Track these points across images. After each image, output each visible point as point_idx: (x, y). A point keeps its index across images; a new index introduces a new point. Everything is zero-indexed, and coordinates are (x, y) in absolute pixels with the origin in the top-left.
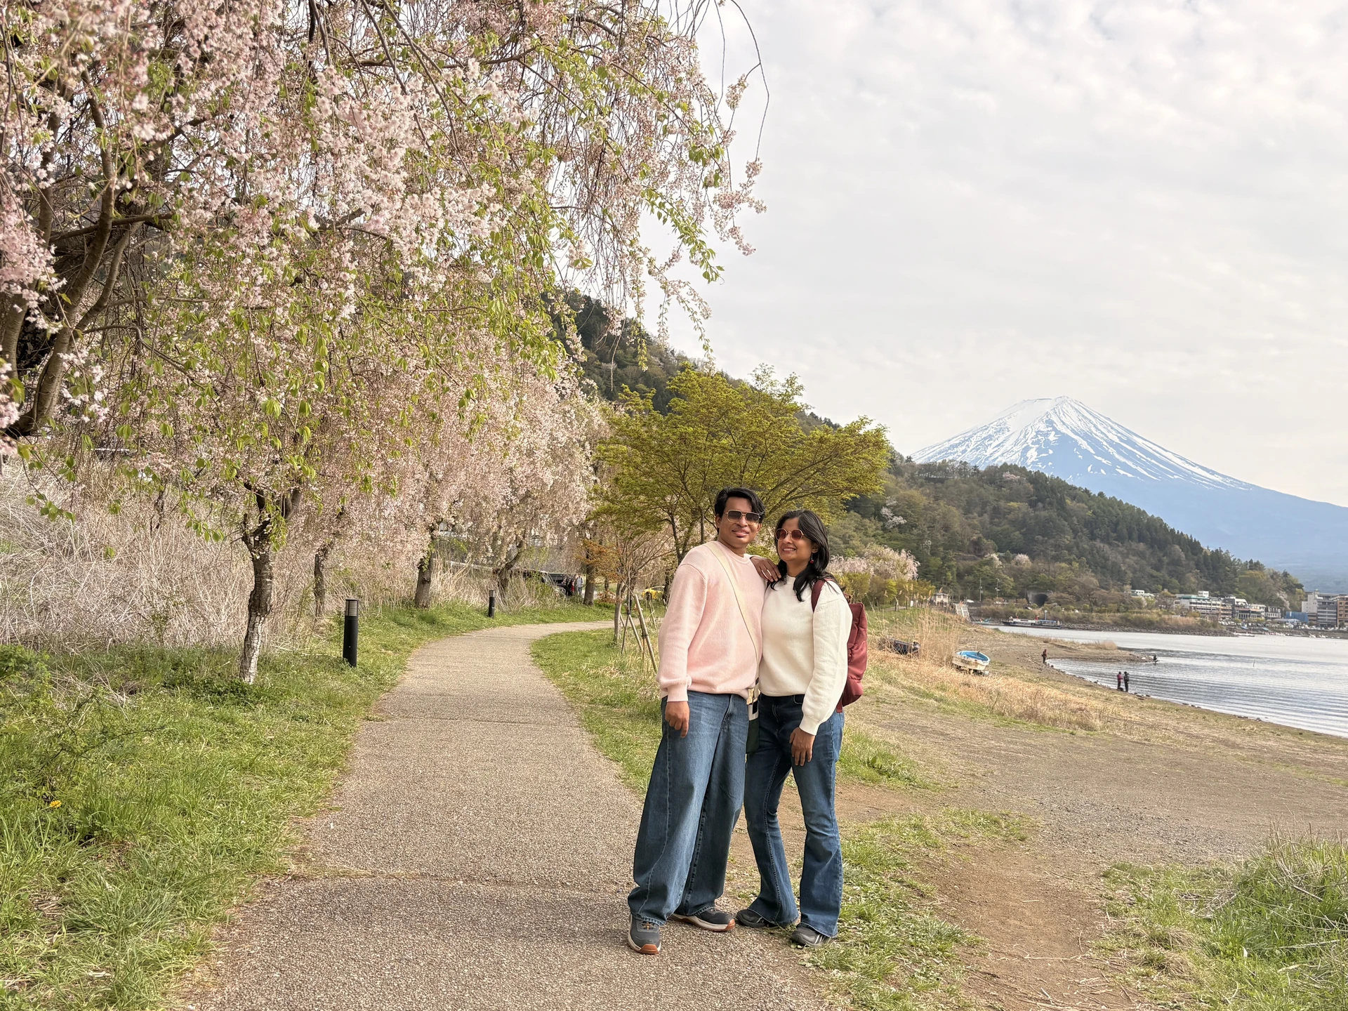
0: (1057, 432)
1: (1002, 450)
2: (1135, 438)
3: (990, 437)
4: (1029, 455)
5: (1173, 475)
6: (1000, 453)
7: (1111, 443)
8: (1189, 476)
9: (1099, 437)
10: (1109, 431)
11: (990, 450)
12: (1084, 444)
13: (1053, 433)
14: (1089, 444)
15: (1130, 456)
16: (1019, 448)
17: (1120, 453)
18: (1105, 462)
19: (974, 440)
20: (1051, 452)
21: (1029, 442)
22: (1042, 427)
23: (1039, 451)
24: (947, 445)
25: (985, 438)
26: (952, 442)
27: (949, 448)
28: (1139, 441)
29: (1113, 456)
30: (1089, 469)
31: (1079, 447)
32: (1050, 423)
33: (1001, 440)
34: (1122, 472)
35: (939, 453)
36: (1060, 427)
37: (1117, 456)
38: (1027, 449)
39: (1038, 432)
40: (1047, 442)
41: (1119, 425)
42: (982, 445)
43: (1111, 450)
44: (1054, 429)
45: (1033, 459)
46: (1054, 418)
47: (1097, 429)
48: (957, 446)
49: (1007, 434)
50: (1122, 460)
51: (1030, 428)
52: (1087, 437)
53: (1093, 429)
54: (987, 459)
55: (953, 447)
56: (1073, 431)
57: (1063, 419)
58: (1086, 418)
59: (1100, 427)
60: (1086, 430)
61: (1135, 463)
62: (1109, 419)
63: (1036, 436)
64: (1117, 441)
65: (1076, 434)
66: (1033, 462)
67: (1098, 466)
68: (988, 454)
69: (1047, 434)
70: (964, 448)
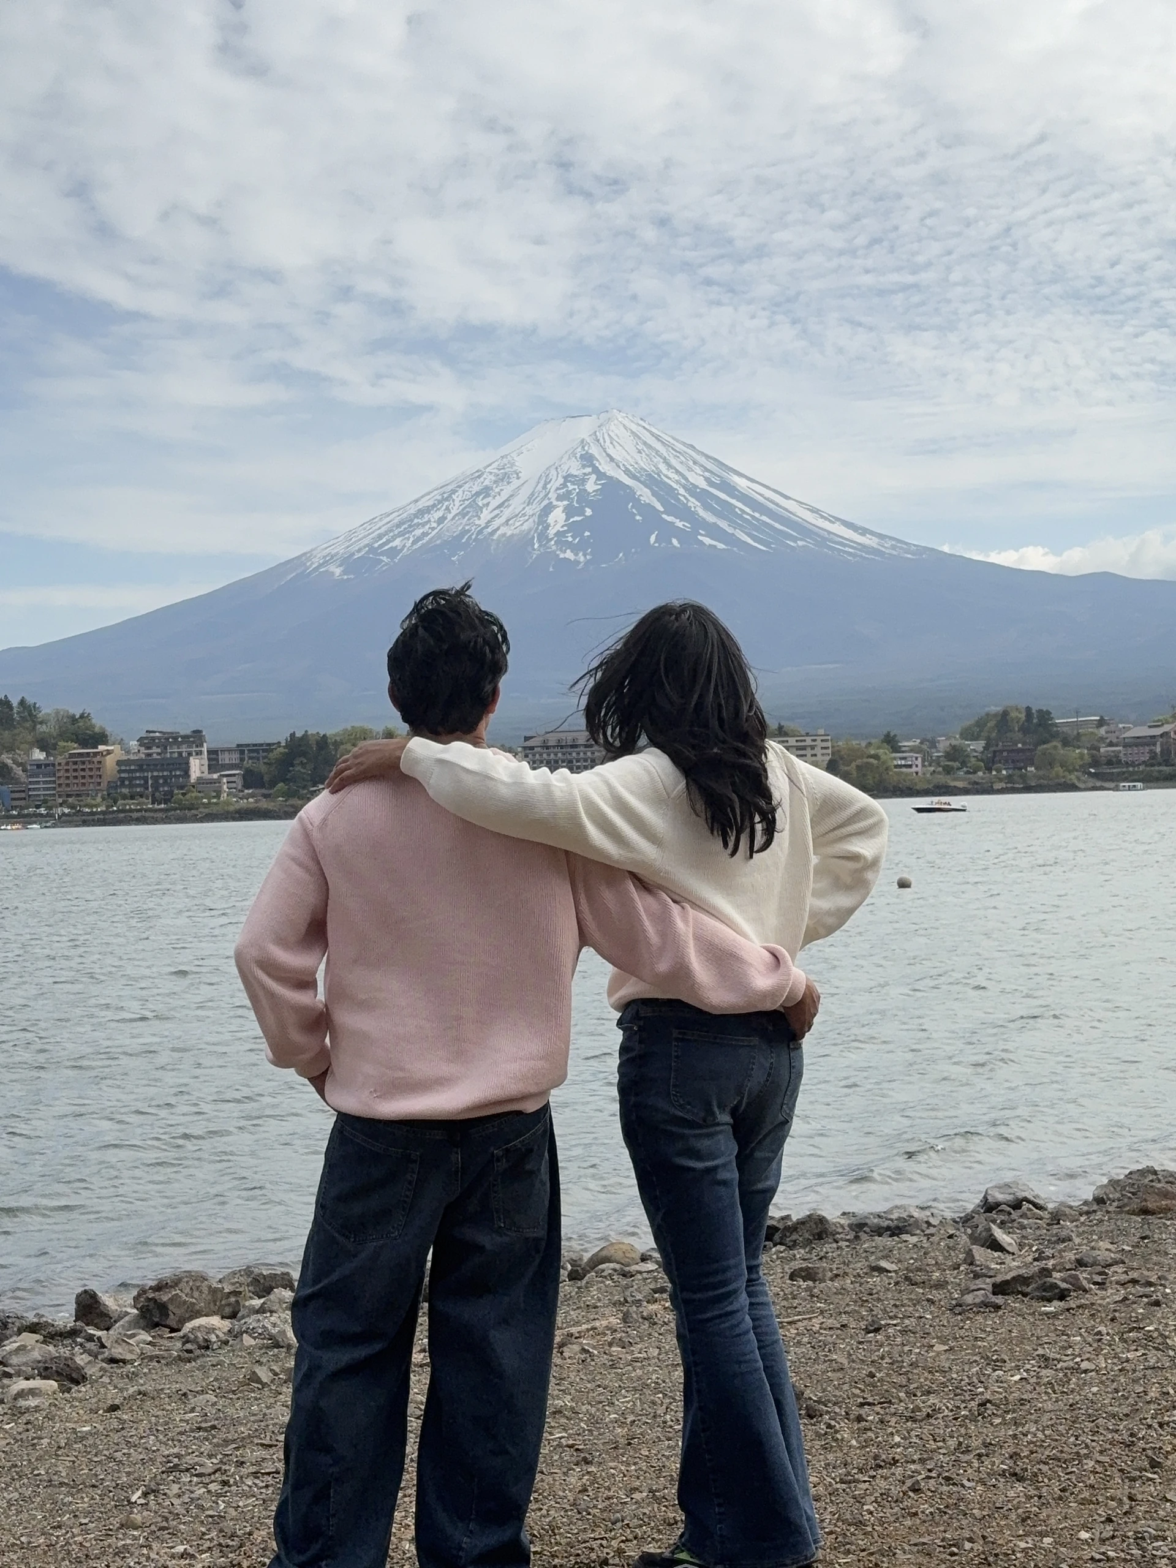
0: (600, 475)
1: (507, 513)
2: (736, 479)
3: (486, 491)
4: (551, 519)
5: (795, 540)
6: (503, 519)
7: (692, 490)
8: (823, 539)
9: (671, 478)
10: (690, 469)
11: (486, 515)
12: (645, 495)
13: (594, 477)
14: (654, 494)
15: (725, 512)
16: (536, 508)
17: (707, 507)
18: (680, 524)
19: (457, 497)
20: (589, 512)
21: (553, 496)
22: (575, 468)
23: (569, 511)
24: (413, 510)
25: (478, 494)
26: (421, 505)
27: (416, 516)
28: (741, 483)
29: (695, 513)
30: (653, 538)
31: (637, 501)
32: (588, 459)
33: (505, 495)
34: (707, 541)
35: (398, 526)
36: (605, 467)
37: (702, 512)
38: (548, 509)
39: (567, 478)
40: (582, 494)
41: (707, 457)
42: (472, 508)
43: (693, 503)
44: (596, 470)
45: (558, 528)
46: (594, 450)
47: (669, 466)
48: (428, 510)
49: (515, 483)
50: (710, 518)
51: (553, 472)
52: (653, 482)
53: (663, 467)
54: (480, 532)
55: (421, 512)
56: (627, 472)
57: (611, 451)
58: (650, 447)
59: (674, 462)
60: (650, 468)
61: (732, 523)
62: (692, 447)
63: (564, 485)
64: (703, 484)
65: (633, 477)
66: (558, 534)
67: (669, 531)
68: (482, 522)
69: (583, 481)
70: (440, 514)
